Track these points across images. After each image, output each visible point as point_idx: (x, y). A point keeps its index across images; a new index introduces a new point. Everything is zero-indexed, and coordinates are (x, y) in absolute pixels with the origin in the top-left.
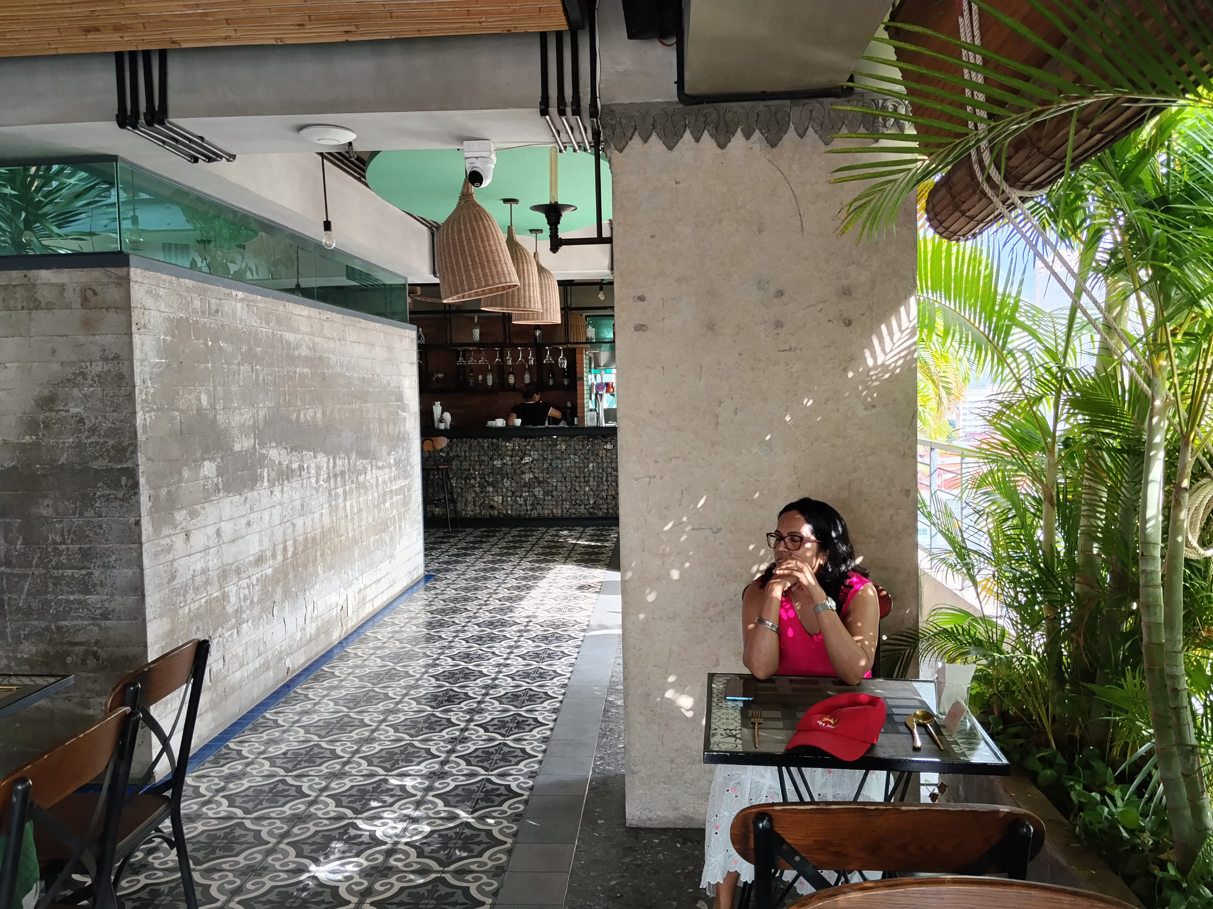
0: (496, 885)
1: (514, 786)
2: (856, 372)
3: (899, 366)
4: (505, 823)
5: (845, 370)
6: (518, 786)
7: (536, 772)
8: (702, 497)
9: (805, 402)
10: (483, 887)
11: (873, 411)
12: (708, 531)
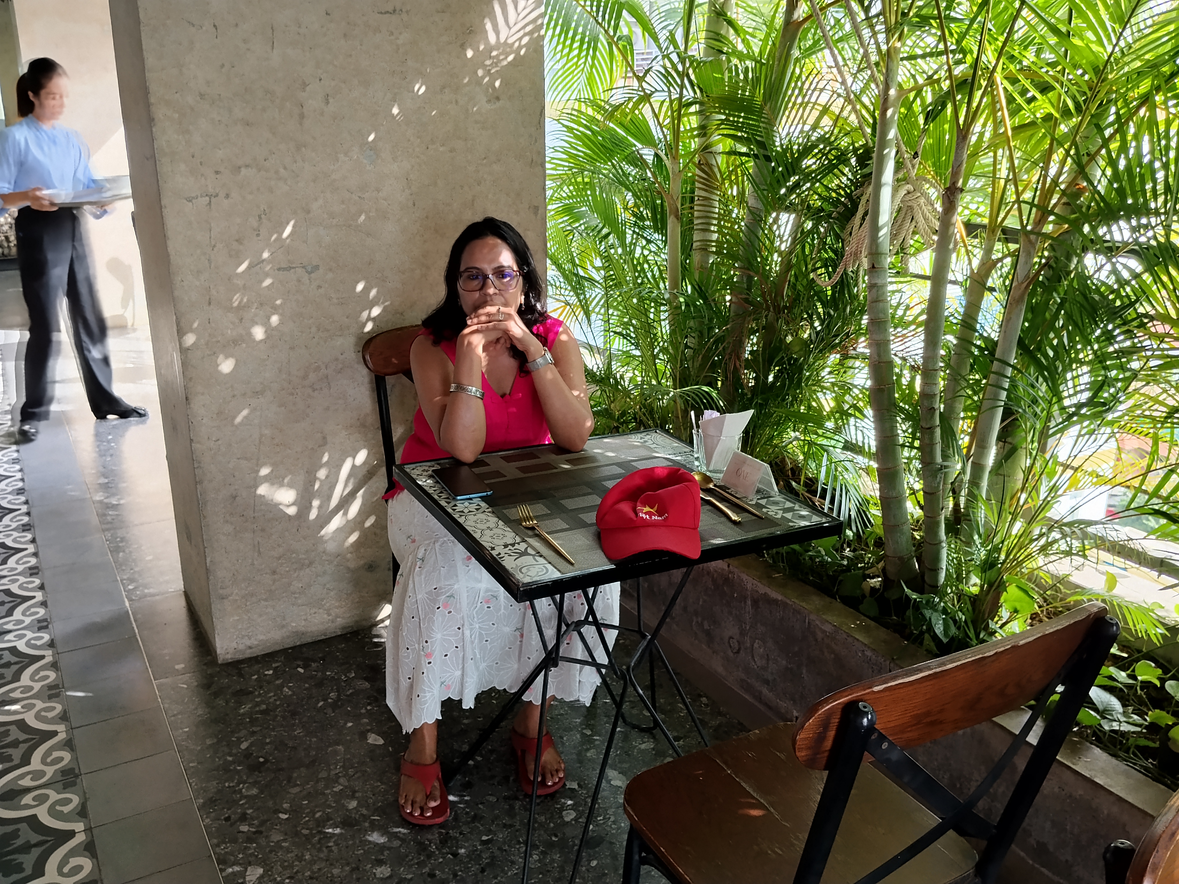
0: (76, 800)
1: (21, 646)
2: (476, 50)
3: (525, 45)
4: (39, 705)
5: (463, 47)
6: (28, 644)
7: (45, 620)
8: (288, 223)
9: (417, 87)
10: (58, 808)
11: (499, 104)
12: (300, 271)
